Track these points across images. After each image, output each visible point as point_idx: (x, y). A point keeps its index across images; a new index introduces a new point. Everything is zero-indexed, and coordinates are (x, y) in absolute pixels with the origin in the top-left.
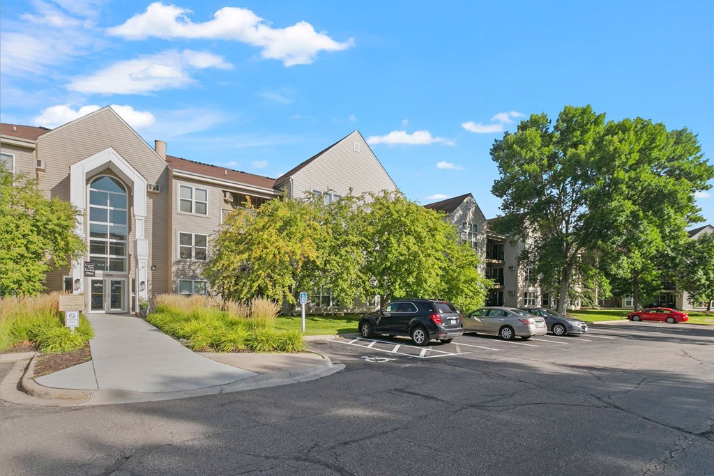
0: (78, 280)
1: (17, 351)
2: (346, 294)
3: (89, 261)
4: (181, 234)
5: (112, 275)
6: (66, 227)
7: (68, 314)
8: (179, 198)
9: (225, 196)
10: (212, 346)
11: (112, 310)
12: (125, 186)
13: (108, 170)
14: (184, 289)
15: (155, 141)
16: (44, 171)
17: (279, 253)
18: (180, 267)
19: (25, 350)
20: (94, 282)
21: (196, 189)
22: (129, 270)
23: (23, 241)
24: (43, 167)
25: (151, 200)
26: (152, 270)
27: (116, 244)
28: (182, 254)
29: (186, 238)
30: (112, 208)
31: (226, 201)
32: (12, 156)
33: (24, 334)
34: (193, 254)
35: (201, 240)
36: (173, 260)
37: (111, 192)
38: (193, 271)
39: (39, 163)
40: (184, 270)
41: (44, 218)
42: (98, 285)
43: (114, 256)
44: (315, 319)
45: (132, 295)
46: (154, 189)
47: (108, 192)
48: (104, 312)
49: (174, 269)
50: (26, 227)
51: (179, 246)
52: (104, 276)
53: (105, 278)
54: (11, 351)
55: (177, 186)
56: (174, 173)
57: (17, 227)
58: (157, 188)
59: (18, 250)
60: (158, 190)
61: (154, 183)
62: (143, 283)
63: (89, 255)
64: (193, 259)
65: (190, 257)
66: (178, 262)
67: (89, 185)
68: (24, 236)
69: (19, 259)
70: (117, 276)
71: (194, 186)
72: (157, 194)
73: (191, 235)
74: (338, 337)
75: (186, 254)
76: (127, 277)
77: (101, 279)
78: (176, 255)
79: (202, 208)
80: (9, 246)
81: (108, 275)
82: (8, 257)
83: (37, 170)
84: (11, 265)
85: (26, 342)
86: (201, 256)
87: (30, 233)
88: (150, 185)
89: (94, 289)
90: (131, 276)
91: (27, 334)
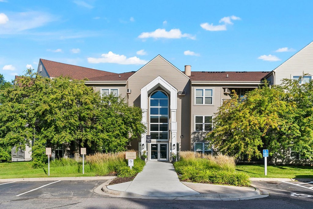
0: (143, 144)
1: (110, 176)
2: (308, 151)
3: (150, 135)
4: (196, 117)
5: (160, 142)
6: (136, 120)
7: (129, 160)
8: (195, 97)
9: (225, 91)
10: (191, 179)
11: (161, 159)
12: (167, 94)
13: (159, 88)
14: (198, 148)
15: (185, 66)
16: (130, 94)
17: (250, 125)
18: (196, 135)
19: (113, 176)
20: (152, 145)
21: (206, 90)
22: (169, 138)
23: (118, 128)
24: (130, 92)
25: (181, 100)
26: (181, 138)
27: (163, 125)
28: (197, 128)
29: (199, 119)
30: (161, 107)
31: (226, 94)
32: (117, 90)
33: (113, 168)
34: (204, 128)
35: (208, 119)
36: (192, 131)
37: (160, 99)
38: (204, 137)
39: (128, 90)
40: (198, 137)
41: (127, 117)
42: (154, 146)
43: (162, 132)
44: (284, 167)
45: (170, 151)
46: (182, 94)
47: (159, 99)
48: (157, 160)
49: (192, 136)
50: (120, 121)
51: (195, 124)
52: (157, 142)
53: (157, 143)
54: (108, 175)
55: (194, 90)
56: (192, 83)
57: (117, 122)
58: (183, 93)
59: (117, 132)
60: (184, 94)
61: (182, 90)
62: (174, 145)
63: (150, 132)
64: (204, 131)
65: (202, 129)
66: (194, 133)
67: (150, 97)
68: (119, 126)
69: (117, 136)
70: (163, 141)
71: (204, 88)
72: (184, 96)
73: (202, 117)
74: (294, 180)
75: (199, 128)
76: (168, 142)
77: (155, 143)
78: (193, 129)
79: (209, 100)
80: (114, 131)
81: (158, 142)
82: (112, 135)
83: (127, 94)
84: (114, 139)
85: (114, 172)
86: (208, 129)
87: (121, 124)
88: (180, 92)
89: (152, 149)
90: (170, 142)
91: (114, 169)
